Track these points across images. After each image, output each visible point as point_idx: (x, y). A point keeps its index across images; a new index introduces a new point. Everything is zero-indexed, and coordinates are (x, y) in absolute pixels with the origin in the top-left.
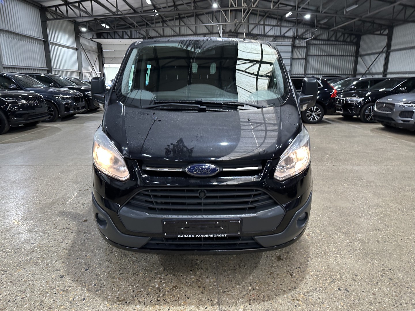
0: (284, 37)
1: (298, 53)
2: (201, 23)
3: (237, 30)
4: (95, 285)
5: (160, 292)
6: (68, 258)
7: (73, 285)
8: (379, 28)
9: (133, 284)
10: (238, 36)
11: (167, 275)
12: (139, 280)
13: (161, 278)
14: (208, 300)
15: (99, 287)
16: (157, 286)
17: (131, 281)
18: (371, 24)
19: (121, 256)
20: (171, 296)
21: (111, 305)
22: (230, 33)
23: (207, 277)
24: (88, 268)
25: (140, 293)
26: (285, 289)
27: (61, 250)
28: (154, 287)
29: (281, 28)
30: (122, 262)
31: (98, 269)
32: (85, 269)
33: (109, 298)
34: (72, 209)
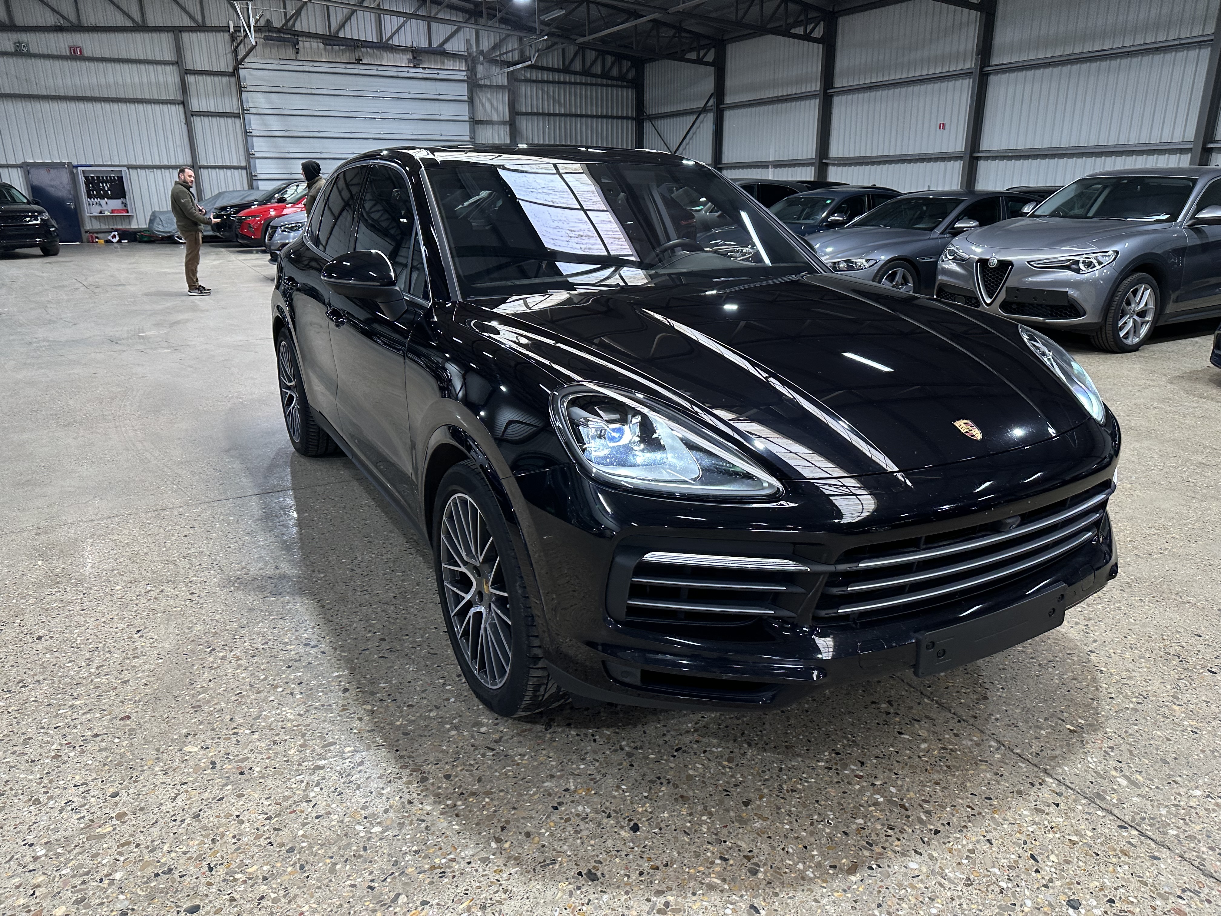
0: (441, 53)
1: (487, 105)
3: (291, 22)
4: (722, 858)
5: (907, 810)
6: (524, 818)
7: (664, 886)
8: (695, 45)
9: (816, 817)
10: (298, 44)
11: (862, 764)
12: (817, 801)
13: (860, 777)
14: (1032, 785)
15: (745, 861)
16: (881, 800)
17: (801, 812)
18: (674, 31)
19: (674, 756)
20: (945, 808)
21: (845, 891)
22: (269, 31)
23: (956, 735)
24: (632, 824)
25: (867, 832)
26: (1132, 706)
27: (459, 803)
28: (876, 804)
29: (434, 25)
30: (701, 771)
31: (666, 815)
32: (627, 828)
33: (812, 875)
34: (289, 667)
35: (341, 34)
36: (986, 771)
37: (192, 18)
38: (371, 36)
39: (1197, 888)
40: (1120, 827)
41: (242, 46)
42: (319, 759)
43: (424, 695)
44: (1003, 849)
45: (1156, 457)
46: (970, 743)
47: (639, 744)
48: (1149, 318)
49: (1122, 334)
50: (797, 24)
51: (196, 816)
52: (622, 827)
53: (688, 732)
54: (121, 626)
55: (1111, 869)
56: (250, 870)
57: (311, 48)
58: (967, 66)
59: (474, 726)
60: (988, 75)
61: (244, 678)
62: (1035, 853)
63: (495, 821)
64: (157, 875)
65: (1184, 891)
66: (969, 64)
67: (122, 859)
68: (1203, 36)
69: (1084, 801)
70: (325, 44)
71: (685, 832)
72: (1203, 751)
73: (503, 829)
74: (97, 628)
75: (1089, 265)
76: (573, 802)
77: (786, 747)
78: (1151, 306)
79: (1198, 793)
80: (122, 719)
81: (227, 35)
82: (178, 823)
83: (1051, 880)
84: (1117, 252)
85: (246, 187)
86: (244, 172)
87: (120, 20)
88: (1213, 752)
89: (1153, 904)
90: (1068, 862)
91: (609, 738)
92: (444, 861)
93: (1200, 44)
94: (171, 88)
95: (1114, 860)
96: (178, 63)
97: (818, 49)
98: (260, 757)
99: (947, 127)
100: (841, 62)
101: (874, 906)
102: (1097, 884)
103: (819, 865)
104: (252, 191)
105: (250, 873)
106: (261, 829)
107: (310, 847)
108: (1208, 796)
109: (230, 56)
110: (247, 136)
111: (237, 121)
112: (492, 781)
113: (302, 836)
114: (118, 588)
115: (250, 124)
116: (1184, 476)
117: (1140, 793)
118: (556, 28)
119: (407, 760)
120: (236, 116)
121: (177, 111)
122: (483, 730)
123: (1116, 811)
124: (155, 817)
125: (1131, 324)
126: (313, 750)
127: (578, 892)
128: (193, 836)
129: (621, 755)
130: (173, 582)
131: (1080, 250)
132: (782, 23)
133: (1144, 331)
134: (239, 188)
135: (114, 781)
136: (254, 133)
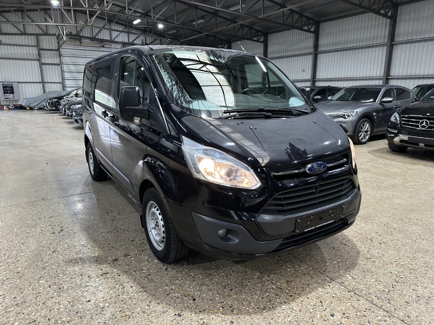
0: (132, 44)
2: (31, 21)
3: (79, 33)
4: (222, 307)
5: (282, 290)
6: (157, 298)
7: (203, 317)
8: (221, 43)
9: (253, 293)
10: (81, 40)
11: (269, 276)
12: (254, 288)
13: (268, 280)
14: (322, 280)
15: (230, 308)
16: (274, 287)
17: (249, 292)
18: (213, 38)
19: (208, 277)
20: (294, 288)
21: (261, 315)
22: (71, 36)
23: (299, 266)
24: (193, 298)
25: (269, 297)
26: (355, 255)
27: (135, 295)
28: (273, 288)
29: (130, 35)
30: (217, 281)
31: (205, 295)
32: (192, 300)
33: (251, 311)
34: (77, 254)
35: (97, 37)
36: (308, 277)
37: (42, 30)
38: (108, 38)
39: (370, 308)
40: (348, 291)
41: (61, 41)
42: (87, 283)
43: (124, 261)
44: (312, 300)
45: (369, 178)
46: (303, 268)
47: (197, 274)
48: (369, 133)
49: (360, 138)
50: (254, 37)
51: (44, 303)
52: (190, 300)
53: (213, 269)
54: (16, 242)
55: (344, 304)
56: (63, 319)
57: (86, 42)
58: (311, 51)
59: (141, 270)
60: (317, 54)
61: (60, 258)
62: (322, 300)
63: (148, 300)
64: (30, 323)
65: (366, 309)
66: (311, 50)
67: (18, 318)
68: (384, 43)
69: (338, 284)
70: (91, 41)
71: (211, 300)
72: (375, 268)
73: (150, 302)
74: (7, 243)
75: (348, 116)
76: (174, 293)
77: (245, 272)
78: (369, 129)
79: (373, 280)
80: (17, 273)
81: (55, 37)
82: (37, 306)
83: (326, 309)
84: (357, 112)
85: (62, 90)
86: (61, 84)
87: (16, 31)
88: (378, 268)
89: (357, 314)
90: (331, 303)
91: (187, 272)
92: (130, 313)
93: (383, 45)
94: (35, 55)
95: (346, 301)
96: (38, 45)
97: (262, 45)
98: (66, 283)
99: (305, 71)
100: (270, 49)
101: (270, 319)
102: (340, 309)
103: (254, 308)
104: (64, 91)
105: (63, 320)
106: (67, 306)
107: (84, 311)
108: (376, 281)
109: (57, 44)
110: (62, 72)
111: (59, 67)
112: (147, 288)
113: (81, 308)
114: (15, 229)
115: (63, 68)
116: (377, 183)
117: (355, 281)
118: (173, 36)
119: (118, 282)
120: (58, 65)
121: (36, 63)
122: (144, 271)
123: (347, 287)
124: (29, 304)
125: (363, 135)
126: (85, 280)
127: (175, 320)
128: (43, 309)
129: (191, 277)
130: (35, 227)
131: (346, 111)
132: (249, 36)
133: (367, 137)
134: (59, 90)
135: (15, 293)
136: (65, 71)
